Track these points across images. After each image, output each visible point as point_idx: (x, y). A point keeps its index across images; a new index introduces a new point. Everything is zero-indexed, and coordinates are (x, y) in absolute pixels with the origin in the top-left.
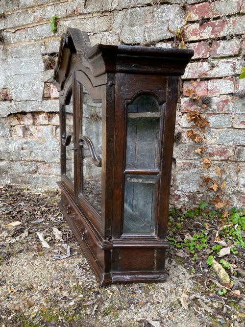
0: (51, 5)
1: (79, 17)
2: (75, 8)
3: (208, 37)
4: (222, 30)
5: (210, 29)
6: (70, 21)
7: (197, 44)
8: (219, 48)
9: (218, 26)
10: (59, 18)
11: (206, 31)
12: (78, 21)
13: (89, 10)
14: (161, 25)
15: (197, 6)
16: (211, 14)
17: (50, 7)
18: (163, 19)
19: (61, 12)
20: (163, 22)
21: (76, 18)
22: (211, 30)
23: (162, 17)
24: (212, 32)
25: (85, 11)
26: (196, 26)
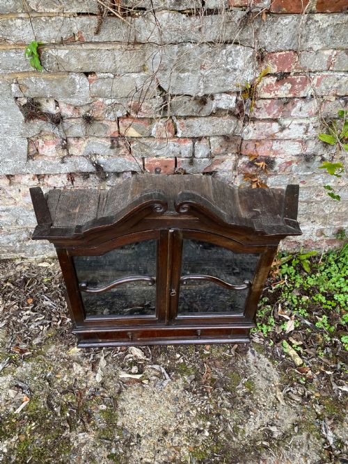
0: (22, 18)
1: (84, 47)
2: (75, 30)
3: (284, 96)
4: (303, 89)
5: (289, 86)
6: (67, 51)
7: (269, 101)
8: (295, 109)
9: (300, 83)
10: (44, 45)
11: (283, 88)
12: (84, 54)
13: (104, 36)
14: (225, 75)
15: (278, 54)
16: (293, 67)
17: (19, 21)
18: (228, 67)
19: (47, 34)
20: (228, 71)
21: (79, 47)
22: (289, 88)
23: (227, 63)
24: (291, 91)
25: (96, 39)
26: (272, 80)
